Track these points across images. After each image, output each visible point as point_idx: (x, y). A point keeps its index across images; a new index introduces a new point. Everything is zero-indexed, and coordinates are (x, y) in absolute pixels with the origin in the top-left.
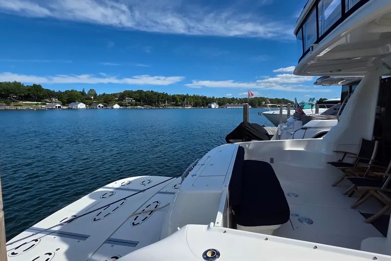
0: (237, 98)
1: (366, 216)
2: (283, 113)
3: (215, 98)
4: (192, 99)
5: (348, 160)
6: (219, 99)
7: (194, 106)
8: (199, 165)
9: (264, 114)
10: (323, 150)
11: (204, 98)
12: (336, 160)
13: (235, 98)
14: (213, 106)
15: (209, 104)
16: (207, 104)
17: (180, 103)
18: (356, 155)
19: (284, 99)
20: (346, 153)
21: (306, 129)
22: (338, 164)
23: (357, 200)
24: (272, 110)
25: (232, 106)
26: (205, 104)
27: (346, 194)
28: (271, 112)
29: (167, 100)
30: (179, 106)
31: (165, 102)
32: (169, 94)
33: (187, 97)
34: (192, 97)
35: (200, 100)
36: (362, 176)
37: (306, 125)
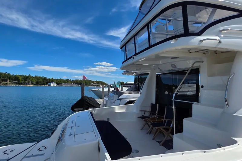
0: (70, 80)
1: (159, 142)
2: (104, 90)
3: (54, 79)
4: (34, 79)
5: (147, 115)
6: (57, 80)
7: (35, 85)
8: (69, 127)
9: (92, 91)
10: (135, 111)
11: (45, 79)
12: (141, 116)
13: (69, 79)
14: (52, 85)
15: (49, 84)
16: (47, 83)
17: (22, 82)
18: (149, 111)
19: (101, 81)
20: (145, 111)
21: (121, 99)
22: (142, 117)
23: (154, 135)
24: (97, 88)
25: (67, 85)
26: (46, 83)
27: (147, 133)
28: (97, 90)
29: (9, 79)
30: (21, 84)
31: (6, 81)
32: (11, 74)
33: (29, 77)
34: (34, 78)
35: (41, 80)
36: (155, 122)
37: (121, 97)
